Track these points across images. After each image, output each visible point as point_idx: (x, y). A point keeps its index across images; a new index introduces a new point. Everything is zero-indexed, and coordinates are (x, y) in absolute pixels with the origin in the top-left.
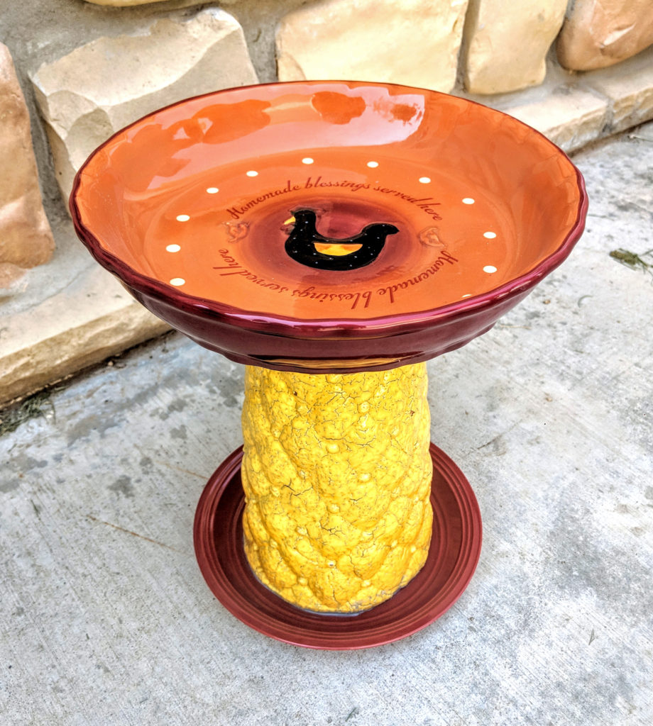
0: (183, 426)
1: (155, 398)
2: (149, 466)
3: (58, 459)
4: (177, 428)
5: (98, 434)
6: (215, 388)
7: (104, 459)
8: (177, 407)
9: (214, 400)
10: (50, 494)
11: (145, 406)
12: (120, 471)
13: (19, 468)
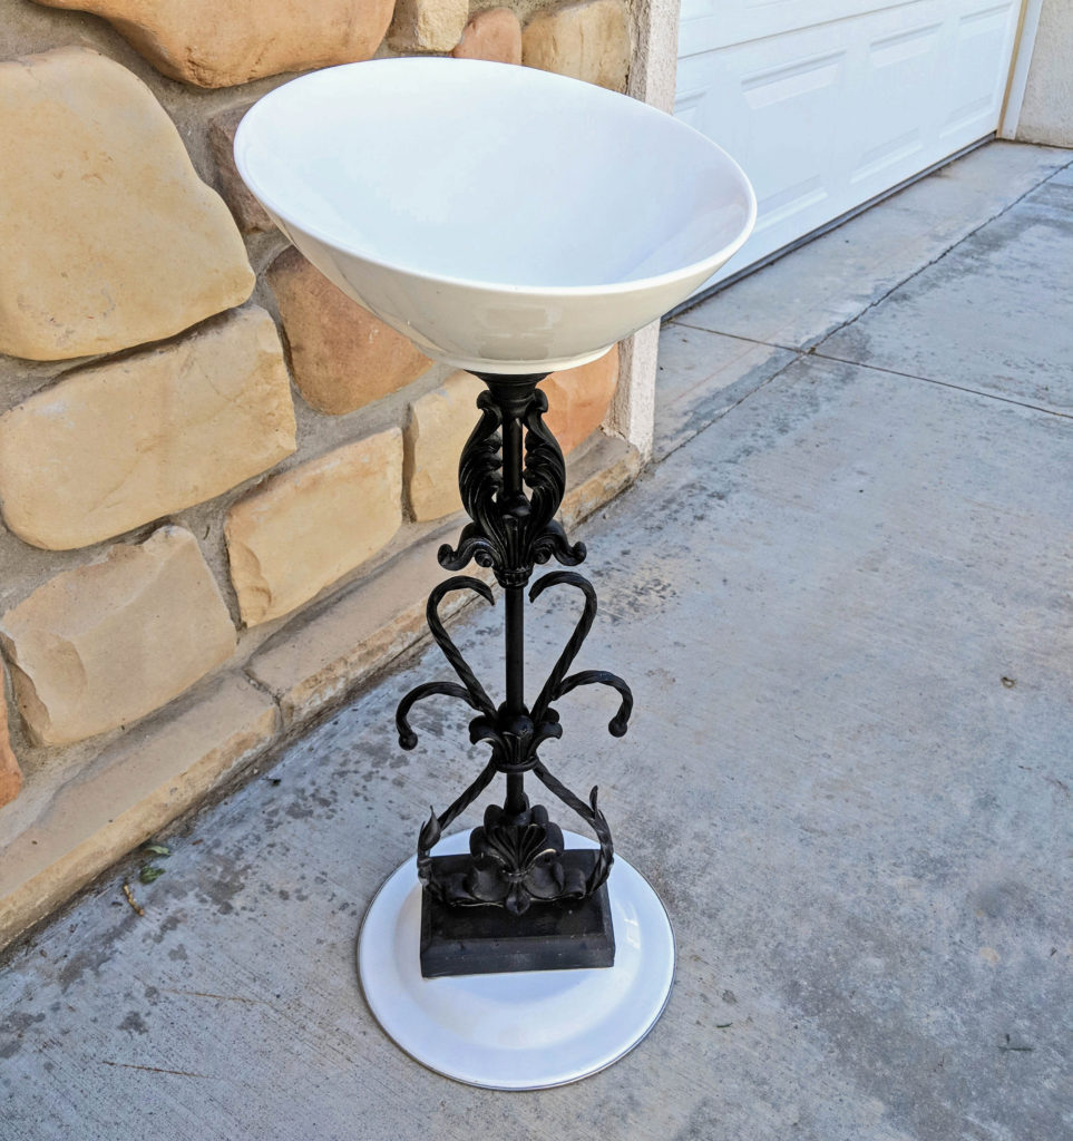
0: (181, 945)
1: (143, 920)
2: (155, 996)
3: (56, 1008)
4: (176, 949)
5: (92, 972)
6: (205, 896)
7: (106, 998)
8: (169, 926)
9: (208, 910)
10: (57, 1048)
11: (135, 932)
12: (127, 1008)
13: (15, 1028)
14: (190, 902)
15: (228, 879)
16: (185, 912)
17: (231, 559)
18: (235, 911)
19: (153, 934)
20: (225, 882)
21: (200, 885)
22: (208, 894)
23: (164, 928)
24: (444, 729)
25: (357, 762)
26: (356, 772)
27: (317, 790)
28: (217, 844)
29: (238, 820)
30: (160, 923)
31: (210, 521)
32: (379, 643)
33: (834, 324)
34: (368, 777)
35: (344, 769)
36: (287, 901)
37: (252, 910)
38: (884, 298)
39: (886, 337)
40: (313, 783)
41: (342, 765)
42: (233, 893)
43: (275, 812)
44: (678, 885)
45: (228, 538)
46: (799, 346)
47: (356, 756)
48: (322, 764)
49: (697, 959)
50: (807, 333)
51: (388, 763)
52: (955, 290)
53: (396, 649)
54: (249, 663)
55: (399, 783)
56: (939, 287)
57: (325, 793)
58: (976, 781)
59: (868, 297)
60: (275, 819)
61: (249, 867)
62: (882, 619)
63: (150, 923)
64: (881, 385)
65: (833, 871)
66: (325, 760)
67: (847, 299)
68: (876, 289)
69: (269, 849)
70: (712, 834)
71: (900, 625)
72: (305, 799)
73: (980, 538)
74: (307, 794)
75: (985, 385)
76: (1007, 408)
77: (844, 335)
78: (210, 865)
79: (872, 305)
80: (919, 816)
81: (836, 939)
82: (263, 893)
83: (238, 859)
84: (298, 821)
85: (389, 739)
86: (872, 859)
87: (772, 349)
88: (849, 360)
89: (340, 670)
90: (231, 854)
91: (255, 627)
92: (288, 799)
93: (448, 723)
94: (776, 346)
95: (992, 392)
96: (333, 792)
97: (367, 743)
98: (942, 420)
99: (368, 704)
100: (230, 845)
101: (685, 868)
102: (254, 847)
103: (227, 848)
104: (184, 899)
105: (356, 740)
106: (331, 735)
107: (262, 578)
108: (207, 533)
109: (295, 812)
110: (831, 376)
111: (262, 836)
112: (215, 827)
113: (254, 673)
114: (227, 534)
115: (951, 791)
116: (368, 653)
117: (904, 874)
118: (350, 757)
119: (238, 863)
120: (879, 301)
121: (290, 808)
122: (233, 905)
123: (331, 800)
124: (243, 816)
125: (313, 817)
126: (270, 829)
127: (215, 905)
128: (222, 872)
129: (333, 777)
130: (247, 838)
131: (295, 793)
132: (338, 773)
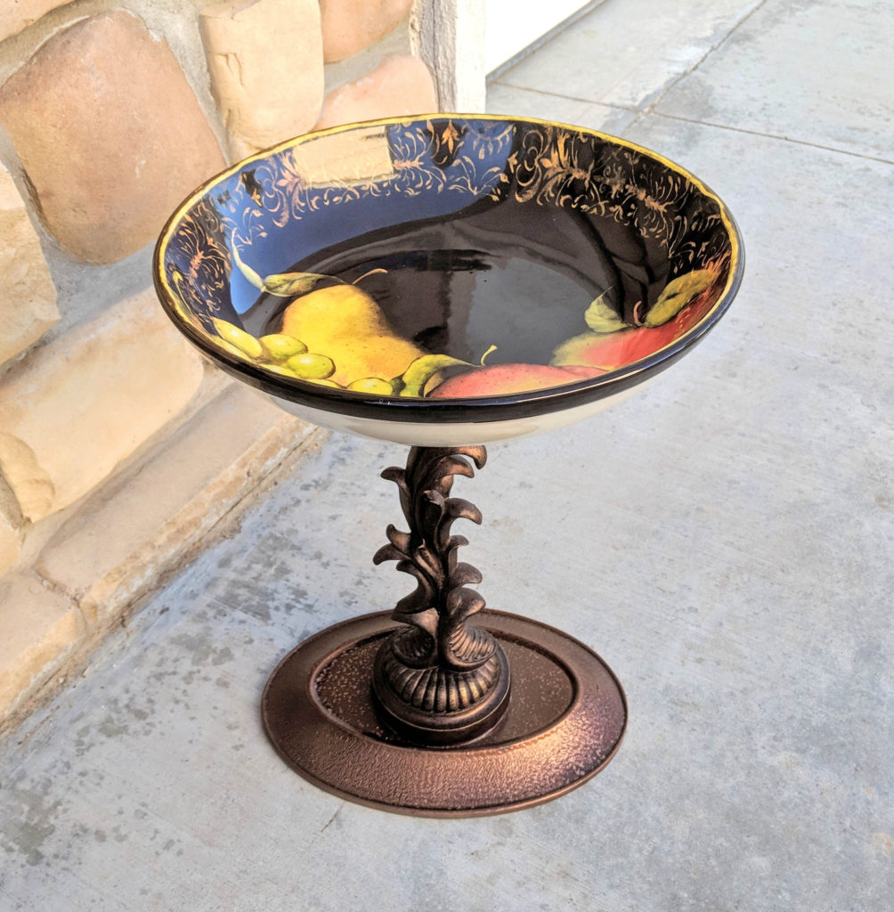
15: (36, 820)
18: (45, 860)
20: (33, 823)
22: (14, 840)
24: (272, 612)
25: (176, 660)
26: (174, 673)
27: (131, 699)
28: (22, 777)
29: (45, 743)
32: (189, 518)
33: (672, 76)
34: (188, 679)
35: (160, 670)
36: (104, 844)
37: (65, 858)
38: (724, 40)
39: (729, 87)
40: (127, 691)
41: (160, 664)
42: (42, 838)
43: (86, 731)
46: (637, 104)
47: (175, 652)
48: (136, 666)
49: (566, 875)
50: (644, 89)
51: (210, 659)
52: (800, 26)
53: (209, 521)
54: (41, 559)
55: (222, 684)
56: (783, 23)
57: (141, 703)
58: (858, 627)
59: (707, 39)
60: (86, 740)
61: (58, 803)
62: (744, 435)
64: (727, 147)
65: (709, 753)
66: (138, 661)
67: (685, 44)
68: (716, 29)
69: (80, 778)
71: (765, 441)
72: (118, 712)
73: (843, 328)
74: (121, 705)
75: (838, 140)
76: (863, 166)
77: (684, 88)
78: (14, 803)
79: (713, 49)
80: (797, 677)
81: (716, 837)
82: (77, 835)
83: (46, 794)
84: (112, 741)
85: (210, 629)
86: (750, 734)
87: (608, 111)
88: (691, 118)
89: (147, 556)
90: (39, 788)
91: (41, 521)
92: (99, 714)
93: (276, 603)
94: (612, 105)
95: (847, 147)
96: (150, 701)
97: (186, 635)
98: (794, 185)
99: (184, 586)
100: (36, 777)
102: (63, 777)
103: (32, 781)
105: (173, 632)
106: (145, 628)
107: (41, 469)
109: (108, 729)
110: (674, 139)
111: (71, 762)
113: (47, 571)
115: (831, 641)
116: (179, 531)
117: (785, 749)
118: (167, 654)
119: (46, 798)
120: (720, 44)
121: (103, 723)
122: (43, 853)
123: (148, 711)
124: (50, 738)
125: (129, 735)
126: (80, 753)
127: (22, 855)
128: (29, 812)
129: (148, 682)
130: (54, 767)
131: (106, 705)
132: (155, 676)
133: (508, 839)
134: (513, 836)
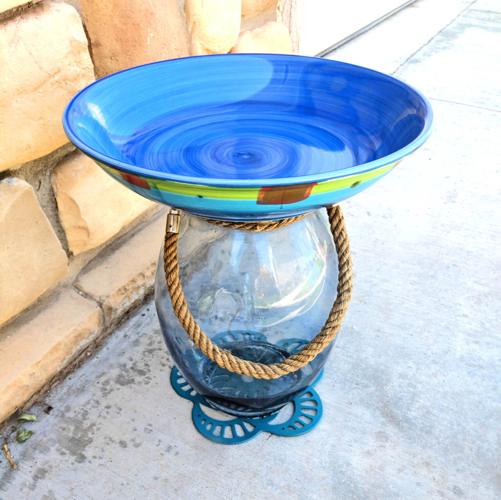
14: (53, 455)
15: (79, 435)
16: (50, 464)
17: (59, 205)
18: (88, 459)
19: (27, 483)
20: (77, 437)
21: (59, 441)
22: (66, 448)
23: (36, 478)
26: (160, 350)
27: (134, 364)
28: (68, 409)
29: (81, 390)
30: (32, 474)
31: (40, 177)
35: (150, 348)
36: (126, 448)
37: (100, 458)
38: (406, 62)
40: (131, 360)
41: (150, 344)
42: (85, 446)
43: (107, 382)
44: (399, 412)
45: (55, 190)
47: (158, 338)
48: (135, 346)
49: (428, 464)
52: (441, 57)
54: (77, 280)
56: (433, 56)
57: (141, 366)
59: (397, 61)
60: (108, 387)
61: (93, 425)
63: (24, 475)
66: (136, 343)
68: (400, 57)
69: (106, 410)
70: (410, 373)
71: (480, 233)
72: (127, 371)
74: (128, 367)
76: (492, 114)
78: (64, 425)
79: (401, 65)
82: (108, 444)
83: (85, 419)
84: (125, 387)
90: (80, 416)
91: (79, 255)
92: (115, 372)
95: (481, 106)
96: (147, 365)
98: (460, 121)
100: (77, 409)
101: (400, 399)
102: (96, 409)
103: (75, 412)
104: (48, 454)
106: (138, 325)
107: (83, 219)
108: (40, 185)
109: (122, 381)
111: (100, 401)
112: (65, 396)
113: (81, 287)
114: (54, 187)
118: (154, 339)
119: (85, 421)
120: (404, 64)
121: (118, 378)
122: (86, 455)
123: (146, 370)
124: (84, 387)
125: (135, 384)
126: (105, 395)
127: (72, 457)
128: (74, 430)
129: (144, 354)
130: (89, 403)
131: (119, 367)
132: (148, 351)
133: (386, 443)
134: (389, 441)
